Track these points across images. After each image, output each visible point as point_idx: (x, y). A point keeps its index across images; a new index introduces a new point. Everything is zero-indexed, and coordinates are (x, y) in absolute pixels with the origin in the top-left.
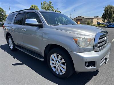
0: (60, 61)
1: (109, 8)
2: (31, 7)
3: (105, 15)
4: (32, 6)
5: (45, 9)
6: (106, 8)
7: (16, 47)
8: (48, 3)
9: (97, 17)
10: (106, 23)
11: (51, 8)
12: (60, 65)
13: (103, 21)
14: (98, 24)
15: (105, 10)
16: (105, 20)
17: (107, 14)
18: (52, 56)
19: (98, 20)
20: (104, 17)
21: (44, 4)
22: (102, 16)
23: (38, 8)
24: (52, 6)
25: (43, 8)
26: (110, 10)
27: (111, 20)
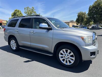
0: (68, 54)
1: (81, 14)
2: (14, 11)
3: (79, 19)
4: (16, 11)
5: (28, 13)
6: (79, 14)
7: (20, 47)
8: (31, 8)
9: (72, 21)
10: (79, 26)
11: (34, 13)
12: (68, 58)
13: (77, 25)
14: (73, 26)
15: (78, 16)
16: (78, 23)
17: (80, 18)
18: (61, 52)
19: (73, 24)
20: (78, 21)
21: (27, 9)
22: (76, 20)
23: (21, 12)
24: (34, 11)
25: (26, 13)
26: (82, 16)
27: (83, 24)
